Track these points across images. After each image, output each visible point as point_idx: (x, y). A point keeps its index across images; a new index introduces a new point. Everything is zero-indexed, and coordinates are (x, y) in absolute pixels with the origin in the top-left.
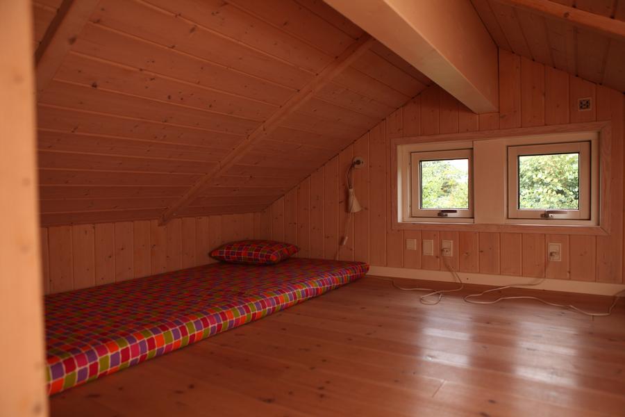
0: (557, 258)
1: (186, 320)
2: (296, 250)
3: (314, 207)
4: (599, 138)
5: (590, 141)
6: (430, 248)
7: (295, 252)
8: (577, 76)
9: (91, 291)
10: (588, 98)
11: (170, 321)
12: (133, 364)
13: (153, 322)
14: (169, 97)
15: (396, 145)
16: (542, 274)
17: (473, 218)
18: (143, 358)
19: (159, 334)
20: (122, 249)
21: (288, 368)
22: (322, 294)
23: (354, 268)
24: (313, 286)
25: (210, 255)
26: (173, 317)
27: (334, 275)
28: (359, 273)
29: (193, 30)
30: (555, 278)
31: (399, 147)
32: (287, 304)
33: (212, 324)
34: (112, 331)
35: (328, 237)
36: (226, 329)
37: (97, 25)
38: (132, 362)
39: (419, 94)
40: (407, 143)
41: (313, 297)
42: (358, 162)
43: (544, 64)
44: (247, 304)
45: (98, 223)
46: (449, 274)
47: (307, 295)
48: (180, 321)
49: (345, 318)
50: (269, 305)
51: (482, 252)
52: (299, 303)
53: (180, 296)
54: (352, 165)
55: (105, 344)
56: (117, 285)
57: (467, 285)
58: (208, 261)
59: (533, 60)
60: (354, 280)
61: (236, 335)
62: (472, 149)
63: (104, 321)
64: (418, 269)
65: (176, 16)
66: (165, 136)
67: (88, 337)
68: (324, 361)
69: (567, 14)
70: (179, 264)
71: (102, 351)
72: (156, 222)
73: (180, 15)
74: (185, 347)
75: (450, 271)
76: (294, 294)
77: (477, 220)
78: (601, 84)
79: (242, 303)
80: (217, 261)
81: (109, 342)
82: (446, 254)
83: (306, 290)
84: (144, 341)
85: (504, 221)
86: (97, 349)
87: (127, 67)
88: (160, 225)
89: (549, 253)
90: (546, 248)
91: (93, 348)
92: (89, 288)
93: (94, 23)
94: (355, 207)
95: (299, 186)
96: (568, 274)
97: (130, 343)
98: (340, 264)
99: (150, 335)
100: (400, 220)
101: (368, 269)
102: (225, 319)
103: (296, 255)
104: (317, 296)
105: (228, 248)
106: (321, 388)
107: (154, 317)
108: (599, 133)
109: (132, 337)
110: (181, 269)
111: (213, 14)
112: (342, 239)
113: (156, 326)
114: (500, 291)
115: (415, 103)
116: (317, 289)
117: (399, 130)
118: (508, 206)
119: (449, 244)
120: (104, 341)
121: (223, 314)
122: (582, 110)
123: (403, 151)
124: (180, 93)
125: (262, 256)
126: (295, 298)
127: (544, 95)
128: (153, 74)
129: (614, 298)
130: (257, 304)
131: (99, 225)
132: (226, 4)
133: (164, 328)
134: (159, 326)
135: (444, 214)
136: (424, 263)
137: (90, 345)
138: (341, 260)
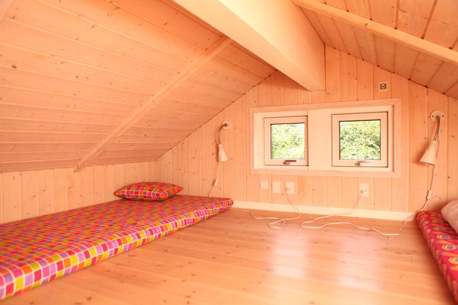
0: (365, 194)
1: (89, 246)
2: (180, 189)
3: (194, 158)
4: (393, 111)
5: (387, 112)
6: (277, 187)
7: (179, 191)
8: (378, 66)
9: (17, 224)
10: (385, 82)
11: (77, 247)
12: (45, 283)
13: (62, 249)
14: (77, 77)
15: (253, 112)
16: (355, 206)
17: (308, 166)
18: (53, 277)
19: (66, 258)
20: (44, 191)
21: (165, 281)
22: (198, 223)
23: (222, 203)
24: (190, 217)
25: (115, 194)
26: (80, 244)
27: (206, 208)
28: (226, 207)
29: (93, 27)
30: (364, 209)
31: (255, 115)
32: (170, 231)
33: (110, 248)
34: (29, 257)
35: (204, 180)
36: (122, 252)
37: (13, 20)
38: (43, 281)
39: (270, 76)
40: (261, 111)
41: (190, 225)
42: (226, 125)
43: (356, 57)
44: (138, 232)
45: (24, 171)
46: (291, 206)
47: (186, 224)
48: (85, 247)
49: (212, 241)
50: (156, 232)
51: (314, 190)
52: (179, 230)
53: (87, 227)
54: (221, 127)
55: (20, 268)
56: (39, 219)
57: (303, 215)
58: (113, 198)
59: (349, 54)
60: (222, 211)
61: (129, 256)
62: (307, 116)
63: (23, 249)
64: (269, 203)
65: (79, 16)
66: (75, 106)
67: (7, 263)
68: (193, 275)
69: (366, 25)
70: (90, 201)
71: (18, 273)
72: (72, 170)
73: (82, 15)
74: (88, 267)
75: (292, 204)
76: (176, 223)
77: (311, 167)
78: (394, 73)
79: (135, 232)
80: (120, 198)
81: (24, 266)
82: (289, 192)
83: (185, 220)
84: (54, 265)
85: (329, 168)
86: (14, 272)
87: (41, 54)
88: (75, 172)
89: (360, 191)
90: (358, 187)
91: (10, 272)
92: (15, 222)
93: (10, 18)
94: (223, 157)
95: (182, 142)
96: (373, 205)
97: (42, 266)
98: (212, 200)
99: (59, 259)
100: (256, 167)
101: (233, 203)
102: (120, 244)
103: (180, 193)
104: (194, 224)
105: (129, 189)
106: (189, 297)
107: (64, 244)
108: (393, 106)
109: (44, 261)
110: (92, 205)
111: (108, 15)
112: (214, 181)
113: (64, 252)
114: (326, 219)
115: (266, 82)
116: (194, 219)
117: (255, 102)
118: (332, 157)
119: (291, 185)
120: (21, 265)
121: (119, 240)
122: (382, 90)
123: (258, 117)
124: (86, 73)
125: (154, 194)
126: (177, 226)
127: (357, 79)
128: (63, 59)
129: (403, 222)
130: (146, 232)
131: (25, 172)
132: (118, 8)
133: (71, 253)
134: (67, 252)
135: (288, 163)
136: (273, 199)
137: (7, 269)
138: (213, 197)
